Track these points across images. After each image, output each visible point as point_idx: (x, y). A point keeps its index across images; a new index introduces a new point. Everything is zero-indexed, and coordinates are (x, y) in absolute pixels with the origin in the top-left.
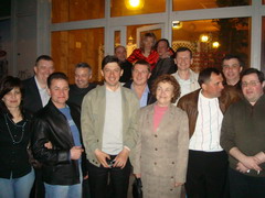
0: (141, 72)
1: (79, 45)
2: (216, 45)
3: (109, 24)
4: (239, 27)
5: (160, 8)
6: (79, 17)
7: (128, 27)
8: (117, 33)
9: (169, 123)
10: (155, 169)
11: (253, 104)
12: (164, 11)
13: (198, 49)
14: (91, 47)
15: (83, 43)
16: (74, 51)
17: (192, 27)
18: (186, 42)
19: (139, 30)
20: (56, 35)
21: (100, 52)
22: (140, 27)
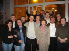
0: (38, 18)
1: (21, 11)
2: (56, 10)
4: (62, 6)
5: (42, 2)
6: (21, 4)
7: (34, 6)
8: (31, 8)
9: (45, 30)
10: (42, 42)
11: (63, 25)
12: (43, 2)
13: (52, 12)
14: (24, 11)
15: (22, 10)
16: (20, 12)
17: (50, 6)
18: (48, 10)
19: (37, 7)
20: (15, 8)
22: (37, 6)
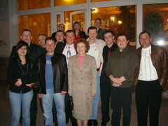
1: (35, 24)
2: (120, 22)
3: (53, 11)
6: (35, 7)
7: (65, 12)
8: (58, 16)
12: (86, 2)
13: (108, 25)
14: (43, 25)
15: (38, 23)
16: (32, 27)
17: (105, 12)
19: (71, 14)
20: (22, 17)
21: (49, 28)
22: (72, 11)
